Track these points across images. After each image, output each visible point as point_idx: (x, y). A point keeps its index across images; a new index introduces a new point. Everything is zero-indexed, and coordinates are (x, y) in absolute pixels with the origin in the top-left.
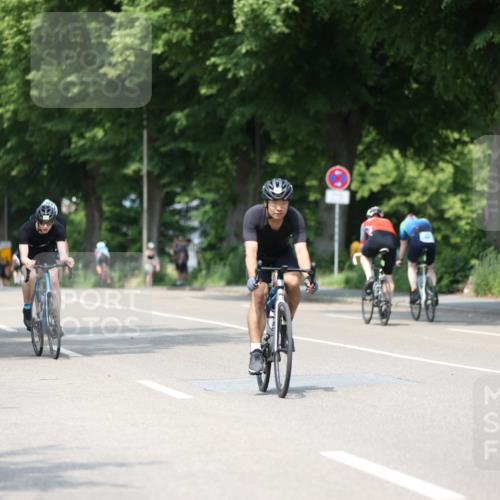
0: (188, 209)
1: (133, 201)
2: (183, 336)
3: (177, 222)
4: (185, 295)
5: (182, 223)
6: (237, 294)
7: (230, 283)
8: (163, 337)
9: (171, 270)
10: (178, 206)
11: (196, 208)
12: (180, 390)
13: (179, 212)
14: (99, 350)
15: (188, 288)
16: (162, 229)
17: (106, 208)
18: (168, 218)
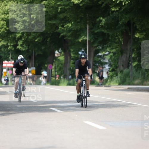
0: (104, 55)
1: (83, 52)
2: (102, 104)
3: (100, 60)
4: (102, 88)
5: (102, 61)
6: (123, 89)
7: (120, 84)
8: (94, 105)
9: (97, 79)
10: (100, 54)
11: (108, 55)
12: (100, 125)
13: (100, 56)
14: (70, 109)
15: (104, 86)
16: (94, 63)
17: (72, 55)
18: (96, 58)
